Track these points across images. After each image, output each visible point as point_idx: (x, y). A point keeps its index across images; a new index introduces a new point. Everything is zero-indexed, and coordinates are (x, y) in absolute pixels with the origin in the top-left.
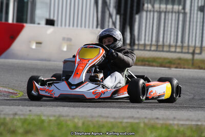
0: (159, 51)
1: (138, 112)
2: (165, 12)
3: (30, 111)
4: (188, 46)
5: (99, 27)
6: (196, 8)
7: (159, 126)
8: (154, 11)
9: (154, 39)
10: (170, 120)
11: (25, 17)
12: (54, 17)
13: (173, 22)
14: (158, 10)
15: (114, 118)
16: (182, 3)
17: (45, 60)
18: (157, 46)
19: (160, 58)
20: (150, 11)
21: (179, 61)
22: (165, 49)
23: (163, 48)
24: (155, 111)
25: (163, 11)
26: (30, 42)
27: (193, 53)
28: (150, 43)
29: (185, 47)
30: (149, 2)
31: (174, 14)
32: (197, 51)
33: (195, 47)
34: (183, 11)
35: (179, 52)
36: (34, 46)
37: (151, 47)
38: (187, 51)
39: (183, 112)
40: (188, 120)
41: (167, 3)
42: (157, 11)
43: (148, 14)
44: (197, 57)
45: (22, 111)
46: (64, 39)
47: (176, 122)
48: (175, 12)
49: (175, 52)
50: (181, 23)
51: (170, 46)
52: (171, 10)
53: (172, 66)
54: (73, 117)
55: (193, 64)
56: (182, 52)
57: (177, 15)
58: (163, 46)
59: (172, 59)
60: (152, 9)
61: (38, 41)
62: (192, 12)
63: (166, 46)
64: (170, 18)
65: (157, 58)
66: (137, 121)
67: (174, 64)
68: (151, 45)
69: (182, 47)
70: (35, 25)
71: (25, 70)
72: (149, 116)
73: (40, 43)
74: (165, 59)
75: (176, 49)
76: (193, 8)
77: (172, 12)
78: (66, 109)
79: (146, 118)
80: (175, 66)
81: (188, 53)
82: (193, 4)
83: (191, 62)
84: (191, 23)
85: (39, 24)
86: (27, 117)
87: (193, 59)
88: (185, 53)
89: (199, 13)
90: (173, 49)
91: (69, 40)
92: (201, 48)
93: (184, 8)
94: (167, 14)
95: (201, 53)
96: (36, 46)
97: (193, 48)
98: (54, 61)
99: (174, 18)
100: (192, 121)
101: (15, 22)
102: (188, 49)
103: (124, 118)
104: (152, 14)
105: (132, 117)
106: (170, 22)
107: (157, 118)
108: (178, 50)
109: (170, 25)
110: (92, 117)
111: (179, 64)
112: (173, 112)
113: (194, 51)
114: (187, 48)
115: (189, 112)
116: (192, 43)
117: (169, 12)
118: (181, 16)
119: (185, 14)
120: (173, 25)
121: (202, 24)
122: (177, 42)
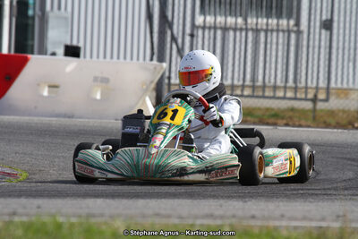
0: (258, 97)
1: (221, 206)
2: (266, 31)
3: (39, 207)
4: (306, 88)
5: (155, 57)
6: (318, 24)
7: (256, 231)
8: (247, 30)
9: (248, 77)
10: (275, 219)
11: (30, 42)
12: (78, 41)
13: (280, 47)
14: (254, 27)
15: (181, 217)
16: (295, 16)
17: (65, 116)
18: (254, 87)
19: (260, 109)
20: (241, 29)
21: (291, 114)
22: (267, 94)
23: (264, 91)
24: (249, 203)
25: (262, 29)
26: (38, 85)
27: (315, 100)
28: (241, 83)
29: (301, 88)
30: (238, 14)
31: (281, 34)
32: (322, 96)
33: (317, 88)
34: (295, 29)
35: (290, 99)
36: (45, 93)
37: (242, 91)
38: (303, 96)
39: (298, 204)
40: (305, 218)
41: (268, 16)
42: (252, 29)
43: (238, 33)
44: (320, 106)
45: (25, 208)
46: (96, 79)
47: (284, 223)
48: (283, 31)
49: (284, 98)
50: (292, 49)
51: (275, 88)
52: (275, 28)
53: (279, 122)
54: (112, 217)
55: (314, 118)
56: (295, 99)
57: (286, 34)
58: (264, 87)
59: (279, 109)
60: (244, 27)
61: (52, 84)
62: (312, 30)
63: (269, 87)
64: (275, 40)
65: (254, 109)
66: (219, 222)
67: (283, 118)
68: (243, 87)
69: (296, 89)
70: (48, 57)
71: (32, 134)
72: (240, 213)
73: (56, 87)
74: (267, 109)
75: (285, 92)
76: (312, 24)
77: (278, 31)
78: (99, 201)
79: (234, 216)
80: (285, 122)
81: (306, 99)
82: (313, 17)
83: (311, 115)
84: (311, 49)
85: (54, 54)
86: (34, 219)
87: (314, 110)
88: (301, 99)
89: (323, 31)
90: (280, 94)
91: (105, 80)
92: (328, 89)
93: (298, 24)
94: (269, 34)
95: (327, 100)
96: (49, 92)
97: (314, 91)
98: (80, 118)
99: (281, 41)
100: (311, 220)
101: (12, 52)
102: (306, 93)
103: (196, 217)
104: (244, 34)
105: (211, 216)
106: (274, 47)
107: (253, 217)
108: (290, 94)
109: (274, 53)
110: (144, 216)
111: (291, 118)
112: (281, 204)
113: (316, 96)
114: (304, 90)
115: (307, 203)
116: (312, 82)
117: (272, 31)
118: (293, 36)
119: (299, 33)
120: (280, 54)
121: (328, 50)
122: (287, 81)
